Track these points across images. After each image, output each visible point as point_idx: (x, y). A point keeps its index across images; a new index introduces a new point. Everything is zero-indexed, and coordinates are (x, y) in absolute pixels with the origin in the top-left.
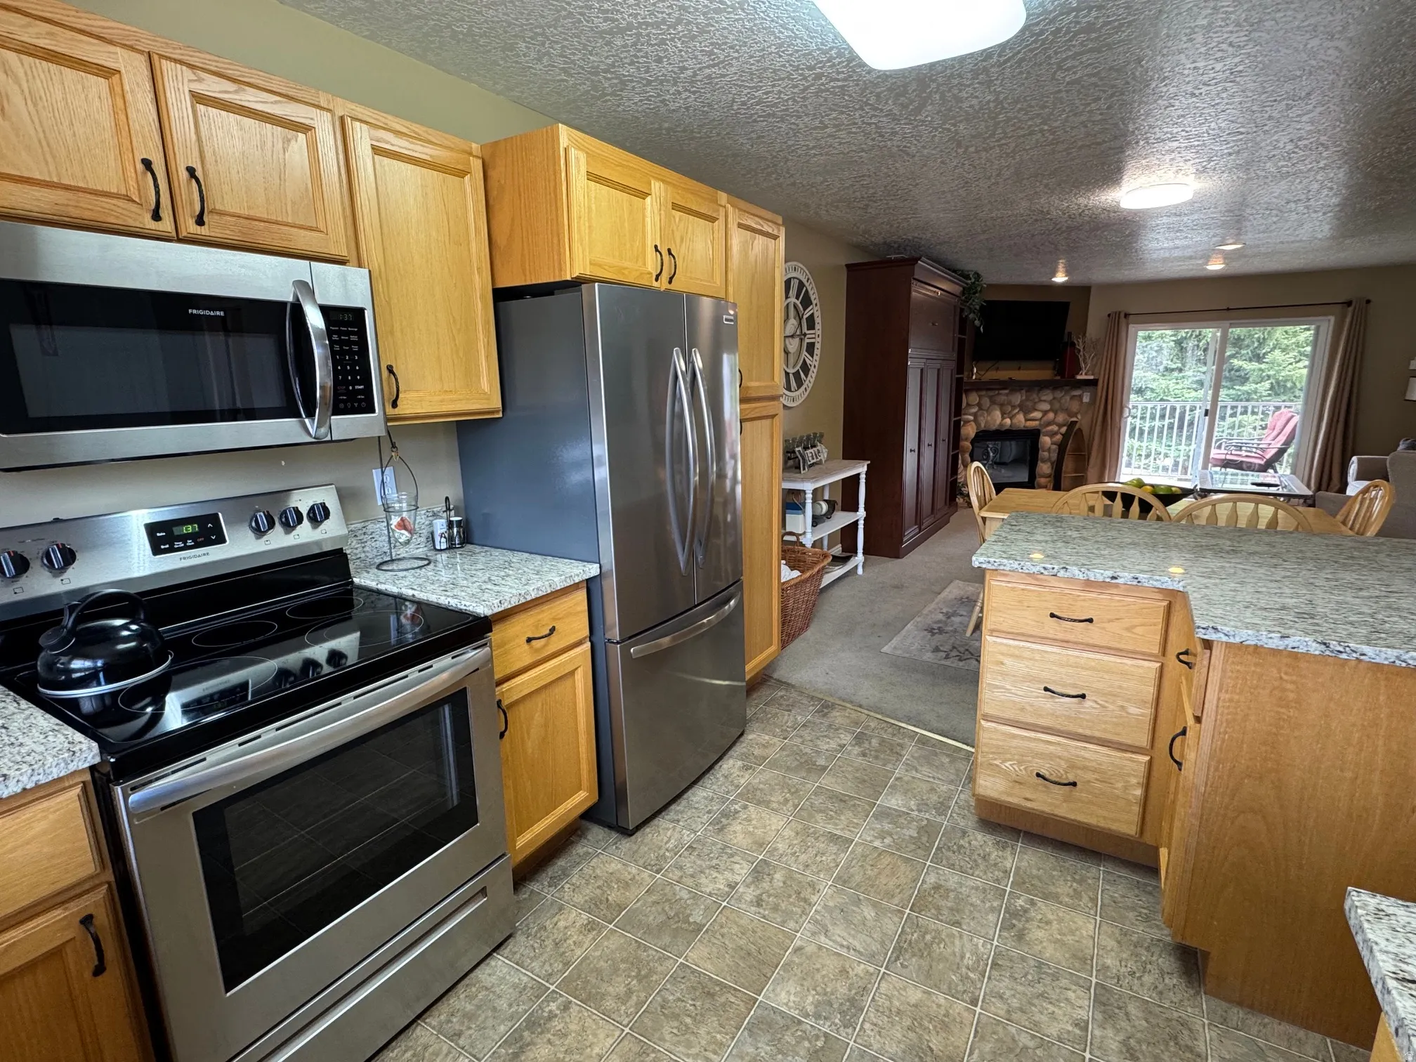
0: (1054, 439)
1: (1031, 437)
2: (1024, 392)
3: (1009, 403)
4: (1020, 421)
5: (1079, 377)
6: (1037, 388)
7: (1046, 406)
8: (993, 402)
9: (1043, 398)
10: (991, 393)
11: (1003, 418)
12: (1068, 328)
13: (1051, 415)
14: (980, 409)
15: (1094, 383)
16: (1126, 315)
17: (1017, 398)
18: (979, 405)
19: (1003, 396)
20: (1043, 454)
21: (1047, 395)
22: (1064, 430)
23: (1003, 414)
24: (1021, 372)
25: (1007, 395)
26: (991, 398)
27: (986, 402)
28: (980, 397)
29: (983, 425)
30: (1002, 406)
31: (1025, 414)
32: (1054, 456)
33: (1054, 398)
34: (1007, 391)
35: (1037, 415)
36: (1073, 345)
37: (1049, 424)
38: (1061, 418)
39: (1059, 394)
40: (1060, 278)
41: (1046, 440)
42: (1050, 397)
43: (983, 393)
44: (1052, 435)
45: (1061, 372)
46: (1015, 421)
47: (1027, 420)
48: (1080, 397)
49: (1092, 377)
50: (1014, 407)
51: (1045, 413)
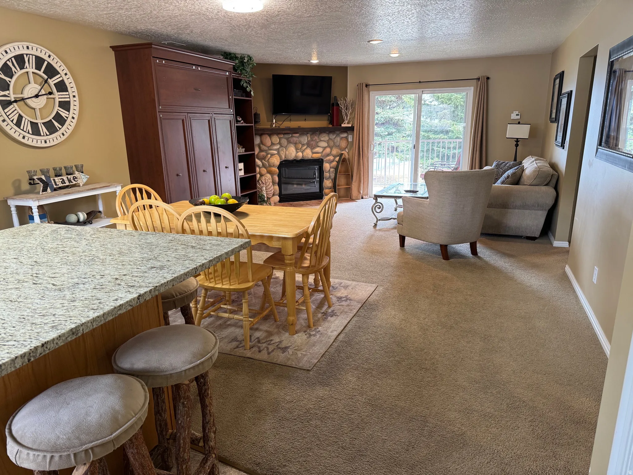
0: (332, 165)
1: (318, 163)
2: (309, 135)
3: (300, 143)
4: (308, 154)
5: (343, 125)
6: (317, 133)
7: (324, 144)
8: (289, 142)
9: (322, 139)
10: (287, 136)
11: (297, 152)
12: (333, 96)
13: (328, 150)
14: (281, 146)
15: (352, 129)
16: (367, 86)
17: (305, 139)
18: (280, 143)
19: (296, 137)
20: (326, 175)
21: (324, 137)
22: (337, 159)
23: (297, 149)
24: (307, 122)
25: (298, 137)
26: (287, 139)
27: (284, 142)
28: (280, 139)
29: (283, 157)
30: (295, 144)
31: (312, 149)
32: (333, 176)
33: (330, 139)
34: (297, 135)
35: (319, 149)
36: (338, 105)
37: (328, 155)
38: (335, 151)
39: (332, 136)
41: (326, 166)
42: (326, 138)
43: (282, 136)
44: (331, 162)
45: (331, 122)
46: (305, 154)
47: (313, 153)
48: (347, 138)
49: (350, 125)
50: (303, 145)
51: (325, 148)
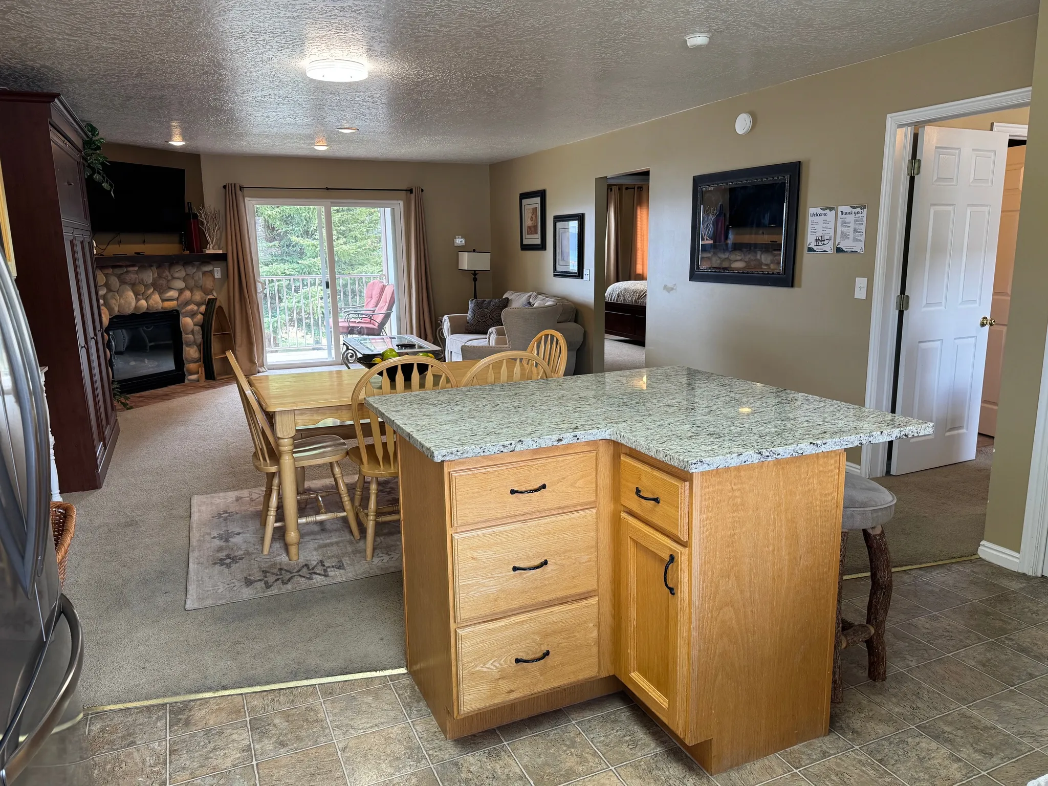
0: (195, 320)
1: (171, 318)
2: (154, 268)
3: (141, 282)
4: (156, 302)
5: (208, 252)
6: (167, 264)
7: (180, 284)
8: (123, 282)
9: (177, 275)
10: (118, 271)
11: (138, 300)
12: (187, 200)
13: (187, 294)
14: (109, 290)
15: (222, 258)
16: (241, 188)
17: (149, 276)
18: (107, 285)
19: (133, 274)
20: (187, 337)
21: (180, 272)
22: (203, 308)
23: (136, 294)
24: (147, 245)
25: (137, 273)
26: (119, 277)
27: (114, 281)
28: (106, 275)
29: (116, 309)
30: (133, 286)
31: (160, 294)
32: (199, 338)
33: (187, 275)
34: (136, 268)
35: (173, 294)
36: (195, 216)
37: (187, 303)
38: (198, 296)
39: (191, 270)
40: (177, 142)
41: (187, 322)
42: (182, 274)
43: (110, 271)
44: (192, 315)
45: (189, 246)
46: (151, 302)
47: (163, 300)
48: (211, 273)
49: (221, 252)
50: (147, 287)
51: (181, 291)
